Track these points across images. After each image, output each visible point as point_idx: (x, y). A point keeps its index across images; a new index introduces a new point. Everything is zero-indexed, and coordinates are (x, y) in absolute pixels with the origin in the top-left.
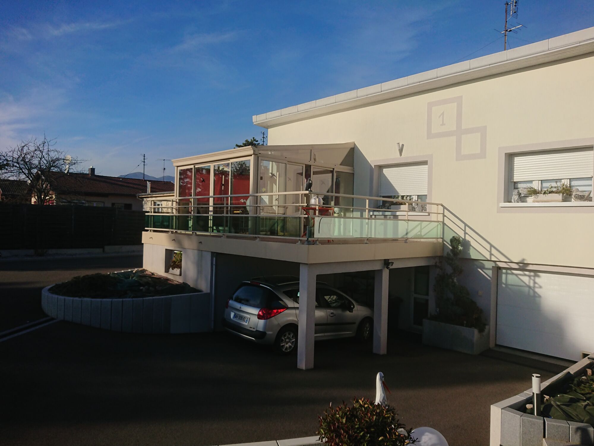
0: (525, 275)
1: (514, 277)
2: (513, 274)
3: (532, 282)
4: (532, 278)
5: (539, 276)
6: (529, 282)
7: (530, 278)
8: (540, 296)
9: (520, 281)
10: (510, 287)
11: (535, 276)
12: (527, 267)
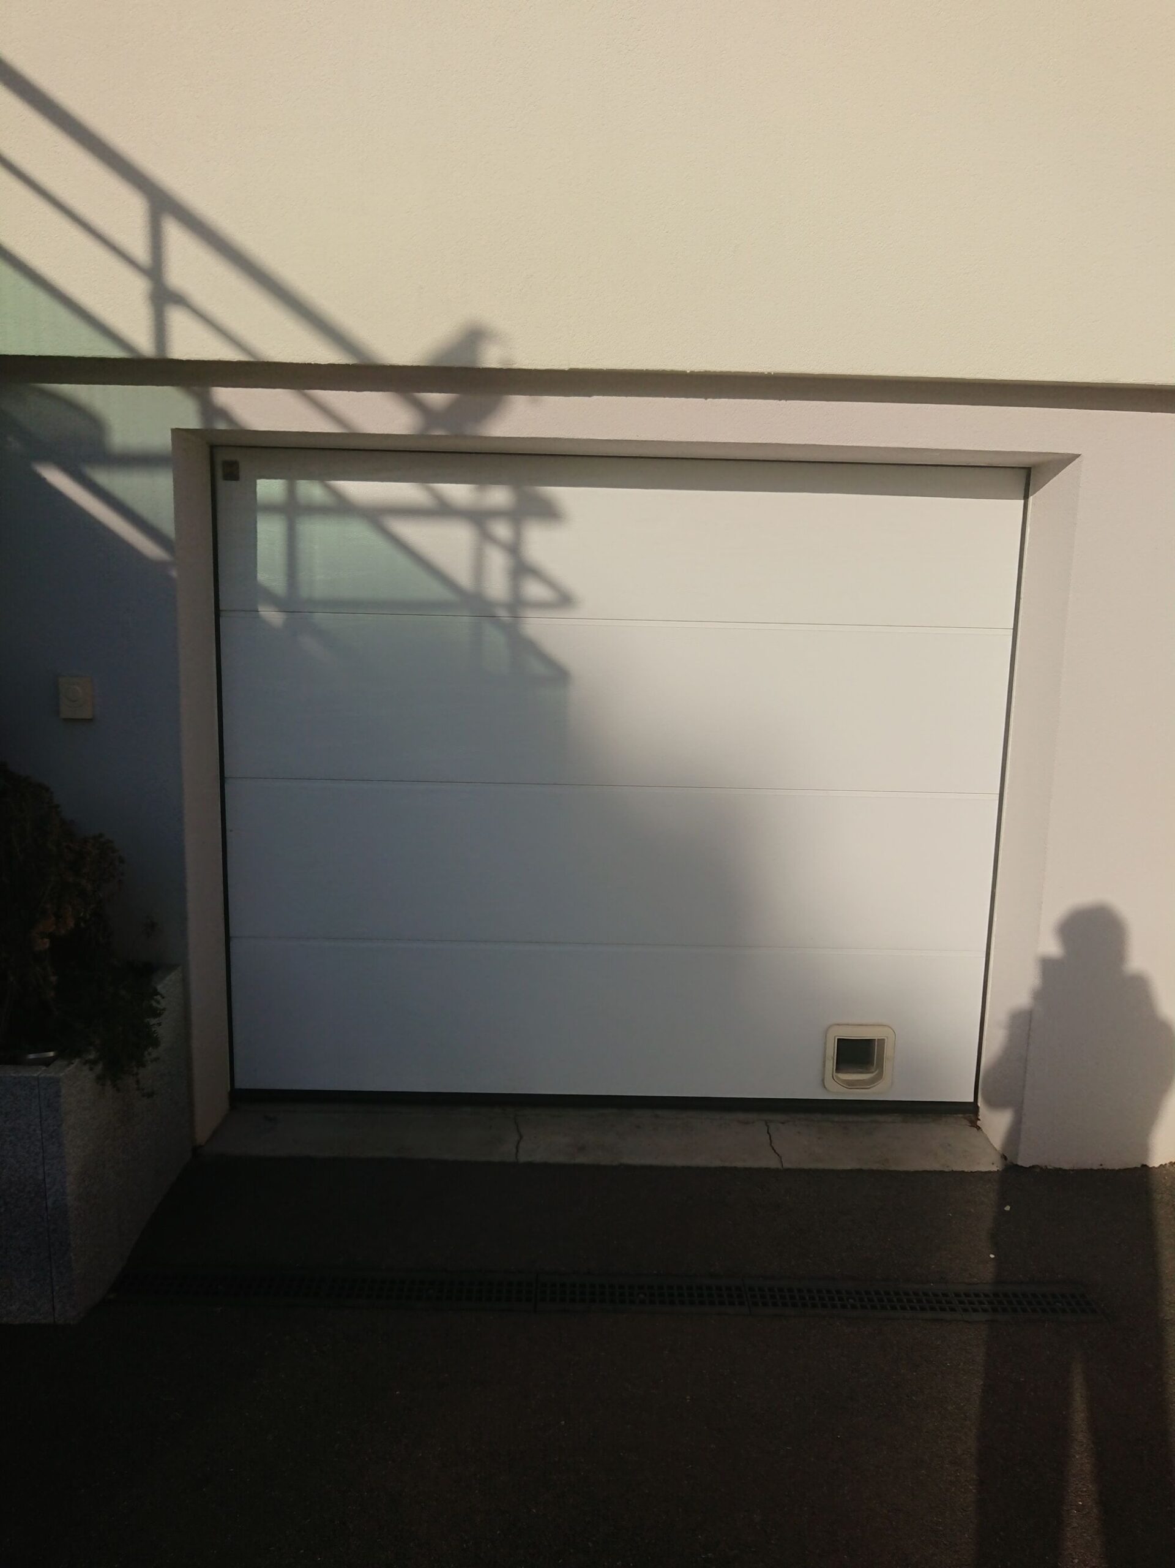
0: (444, 510)
1: (358, 532)
2: (344, 508)
3: (497, 562)
4: (502, 530)
5: (549, 513)
6: (479, 567)
7: (486, 536)
8: (559, 675)
9: (402, 561)
10: (320, 618)
11: (517, 515)
12: (486, 412)
